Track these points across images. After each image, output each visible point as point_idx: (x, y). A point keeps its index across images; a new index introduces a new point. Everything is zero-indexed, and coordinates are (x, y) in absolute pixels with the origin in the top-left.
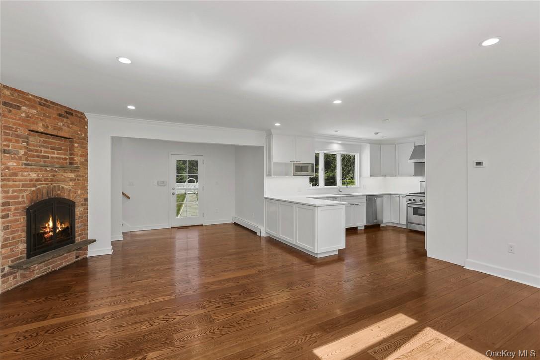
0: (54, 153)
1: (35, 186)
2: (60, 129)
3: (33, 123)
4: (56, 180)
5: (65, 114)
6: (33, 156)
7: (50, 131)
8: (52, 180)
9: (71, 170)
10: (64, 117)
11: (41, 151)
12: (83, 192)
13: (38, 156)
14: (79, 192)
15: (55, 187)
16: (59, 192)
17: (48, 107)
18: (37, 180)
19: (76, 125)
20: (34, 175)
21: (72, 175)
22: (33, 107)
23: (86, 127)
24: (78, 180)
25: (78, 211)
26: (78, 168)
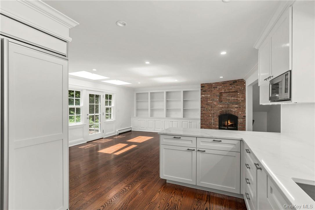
0: (232, 98)
1: (221, 109)
2: (231, 89)
3: (221, 90)
4: (229, 108)
5: (233, 83)
6: (224, 100)
7: (227, 91)
8: (227, 108)
9: (236, 104)
10: (233, 84)
11: (227, 98)
12: (243, 113)
13: (226, 100)
14: (240, 113)
15: (228, 110)
16: (230, 112)
17: (226, 83)
18: (222, 108)
19: (239, 86)
20: (221, 106)
21: (237, 106)
22: (221, 85)
23: (245, 84)
24: (240, 108)
25: (240, 120)
26: (240, 102)
